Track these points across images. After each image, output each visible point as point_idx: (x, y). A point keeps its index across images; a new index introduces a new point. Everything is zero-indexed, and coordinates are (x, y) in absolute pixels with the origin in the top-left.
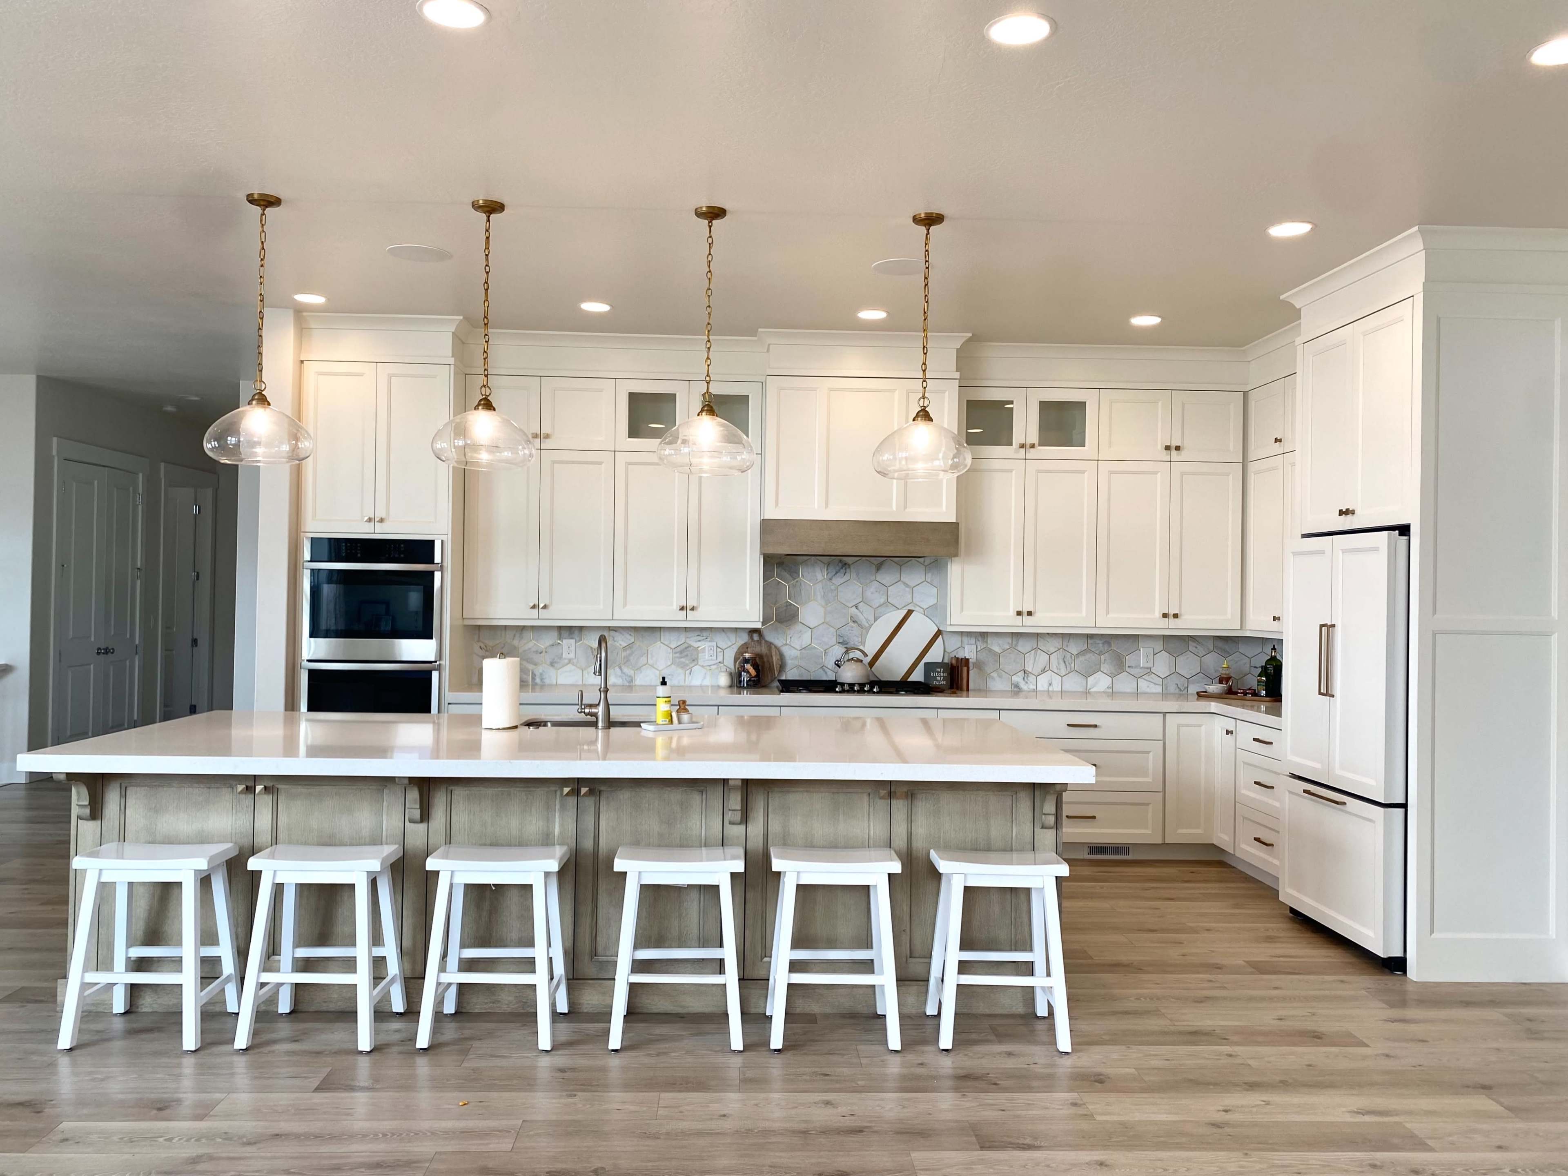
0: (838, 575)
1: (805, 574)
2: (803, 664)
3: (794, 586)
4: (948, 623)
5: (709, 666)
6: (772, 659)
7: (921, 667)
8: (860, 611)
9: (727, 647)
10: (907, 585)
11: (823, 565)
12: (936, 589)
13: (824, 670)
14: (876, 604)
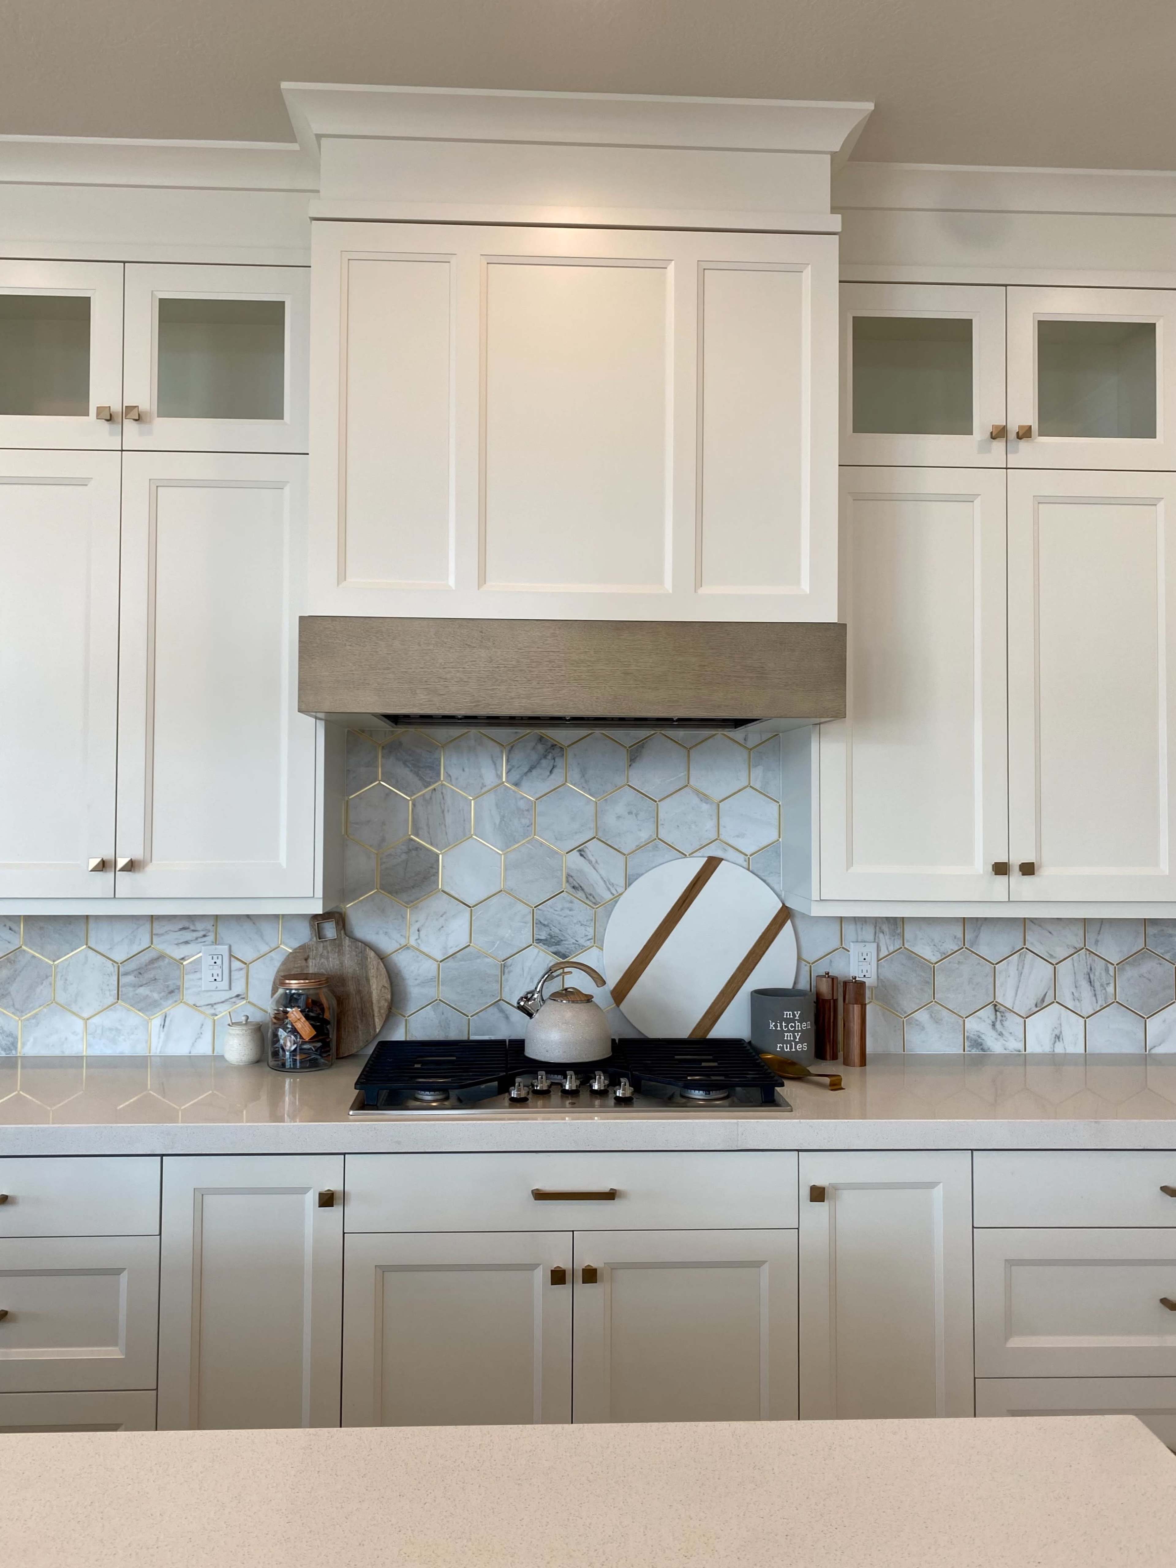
0: (534, 772)
1: (455, 772)
2: (447, 993)
3: (428, 801)
4: (815, 896)
5: (212, 1005)
6: (370, 987)
7: (741, 1003)
8: (590, 862)
9: (255, 956)
10: (705, 798)
11: (498, 748)
12: (775, 806)
13: (502, 1011)
14: (628, 844)
